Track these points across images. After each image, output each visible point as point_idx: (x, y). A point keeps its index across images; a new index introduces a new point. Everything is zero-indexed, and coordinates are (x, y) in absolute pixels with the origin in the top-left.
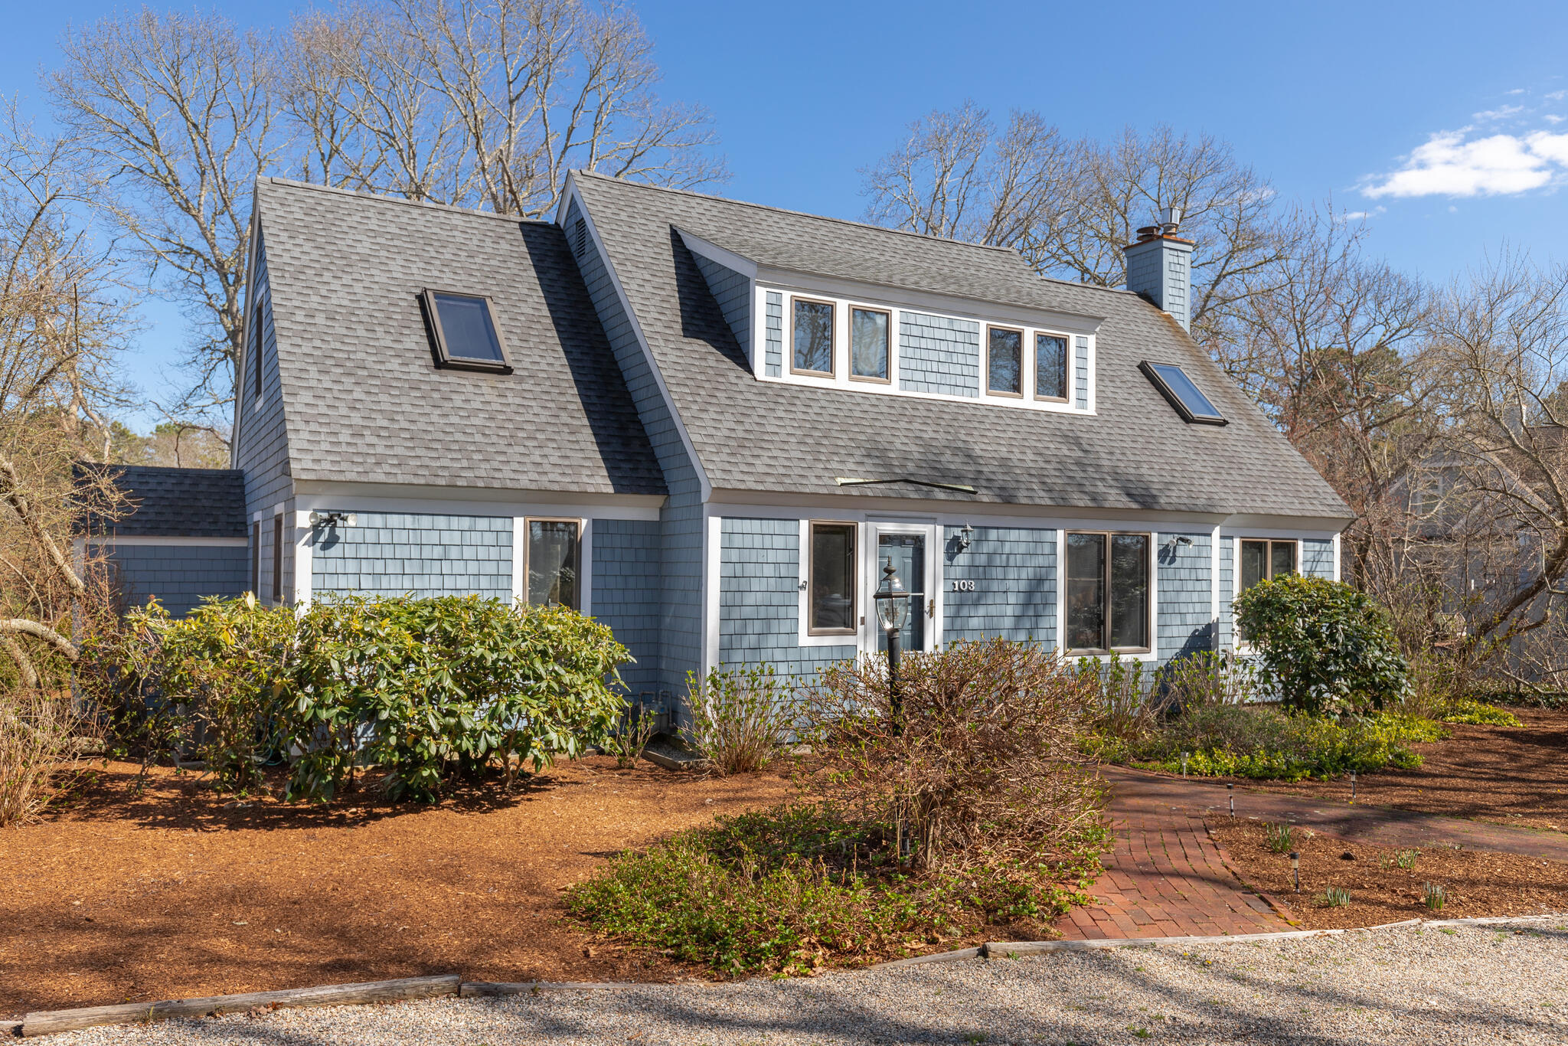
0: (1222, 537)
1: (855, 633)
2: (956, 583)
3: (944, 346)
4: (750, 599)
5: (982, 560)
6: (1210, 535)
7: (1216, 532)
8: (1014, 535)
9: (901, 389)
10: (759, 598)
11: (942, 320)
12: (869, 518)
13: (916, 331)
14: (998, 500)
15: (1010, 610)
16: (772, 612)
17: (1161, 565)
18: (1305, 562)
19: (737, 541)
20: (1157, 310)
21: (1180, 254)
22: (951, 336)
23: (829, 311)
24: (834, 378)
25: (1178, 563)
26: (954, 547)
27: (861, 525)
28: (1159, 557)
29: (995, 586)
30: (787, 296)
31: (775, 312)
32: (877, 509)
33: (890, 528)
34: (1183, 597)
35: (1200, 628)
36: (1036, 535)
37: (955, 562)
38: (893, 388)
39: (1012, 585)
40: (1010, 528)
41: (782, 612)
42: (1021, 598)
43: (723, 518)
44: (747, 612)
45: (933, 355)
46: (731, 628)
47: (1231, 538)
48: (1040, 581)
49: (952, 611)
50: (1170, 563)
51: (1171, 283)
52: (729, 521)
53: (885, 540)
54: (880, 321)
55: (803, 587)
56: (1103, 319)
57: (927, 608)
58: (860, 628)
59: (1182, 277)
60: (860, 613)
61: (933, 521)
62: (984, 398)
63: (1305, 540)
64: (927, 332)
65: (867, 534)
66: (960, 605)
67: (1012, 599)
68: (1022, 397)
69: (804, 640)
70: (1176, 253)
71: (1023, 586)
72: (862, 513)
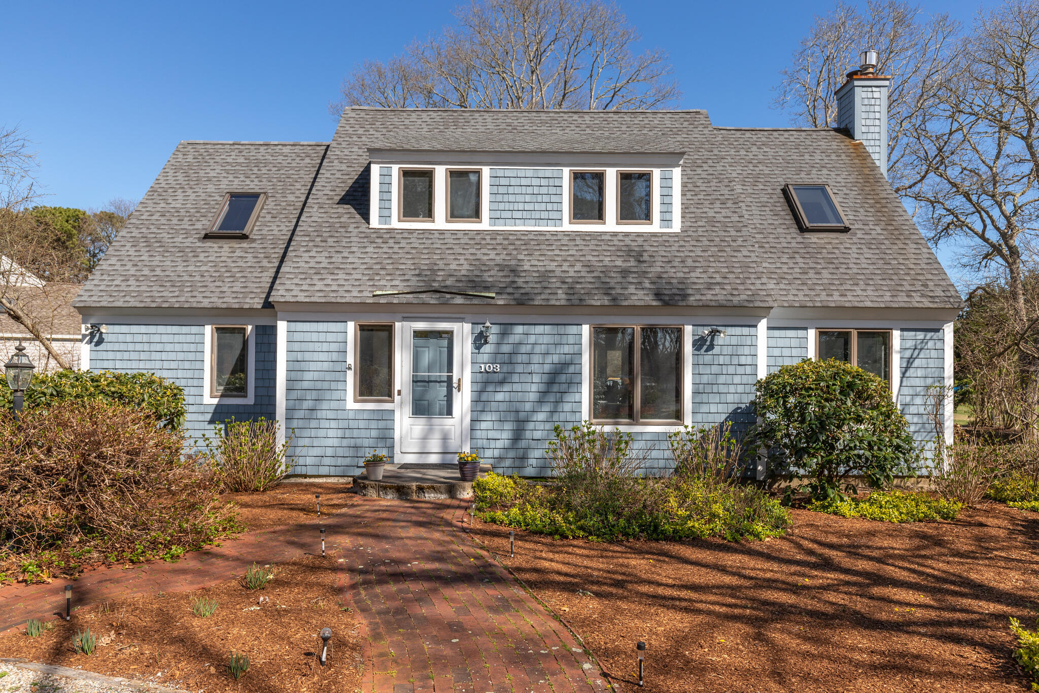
0: (769, 328)
1: (393, 402)
2: (483, 366)
3: (530, 190)
4: (308, 376)
5: (506, 349)
6: (756, 326)
7: (763, 324)
8: (539, 329)
9: (490, 225)
10: (316, 376)
11: (529, 171)
12: (405, 319)
13: (503, 181)
14: (512, 303)
15: (534, 388)
16: (326, 385)
17: (697, 352)
18: (903, 349)
19: (298, 337)
20: (848, 140)
21: (874, 89)
22: (535, 182)
23: (429, 175)
24: (433, 222)
25: (716, 350)
26: (480, 340)
27: (398, 325)
28: (694, 345)
29: (519, 368)
30: (395, 169)
31: (387, 180)
32: (409, 312)
33: (421, 326)
34: (722, 379)
35: (743, 406)
36: (561, 329)
37: (482, 350)
38: (485, 224)
39: (535, 368)
40: (535, 324)
41: (333, 386)
42: (545, 378)
43: (288, 321)
44: (306, 385)
45: (520, 198)
46: (294, 394)
47: (806, 329)
48: (566, 365)
49: (478, 387)
50: (706, 351)
51: (864, 115)
52: (293, 324)
53: (418, 334)
54: (473, 178)
55: (350, 368)
56: (683, 153)
57: (455, 385)
58: (397, 398)
59: (877, 108)
60: (397, 386)
61: (461, 320)
62: (567, 226)
63: (902, 330)
64: (513, 182)
65: (403, 331)
66: (486, 383)
67: (536, 378)
68: (605, 223)
69: (351, 404)
70: (870, 89)
71: (547, 368)
72: (400, 316)
